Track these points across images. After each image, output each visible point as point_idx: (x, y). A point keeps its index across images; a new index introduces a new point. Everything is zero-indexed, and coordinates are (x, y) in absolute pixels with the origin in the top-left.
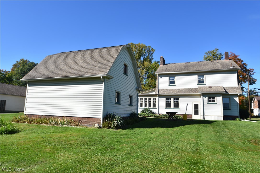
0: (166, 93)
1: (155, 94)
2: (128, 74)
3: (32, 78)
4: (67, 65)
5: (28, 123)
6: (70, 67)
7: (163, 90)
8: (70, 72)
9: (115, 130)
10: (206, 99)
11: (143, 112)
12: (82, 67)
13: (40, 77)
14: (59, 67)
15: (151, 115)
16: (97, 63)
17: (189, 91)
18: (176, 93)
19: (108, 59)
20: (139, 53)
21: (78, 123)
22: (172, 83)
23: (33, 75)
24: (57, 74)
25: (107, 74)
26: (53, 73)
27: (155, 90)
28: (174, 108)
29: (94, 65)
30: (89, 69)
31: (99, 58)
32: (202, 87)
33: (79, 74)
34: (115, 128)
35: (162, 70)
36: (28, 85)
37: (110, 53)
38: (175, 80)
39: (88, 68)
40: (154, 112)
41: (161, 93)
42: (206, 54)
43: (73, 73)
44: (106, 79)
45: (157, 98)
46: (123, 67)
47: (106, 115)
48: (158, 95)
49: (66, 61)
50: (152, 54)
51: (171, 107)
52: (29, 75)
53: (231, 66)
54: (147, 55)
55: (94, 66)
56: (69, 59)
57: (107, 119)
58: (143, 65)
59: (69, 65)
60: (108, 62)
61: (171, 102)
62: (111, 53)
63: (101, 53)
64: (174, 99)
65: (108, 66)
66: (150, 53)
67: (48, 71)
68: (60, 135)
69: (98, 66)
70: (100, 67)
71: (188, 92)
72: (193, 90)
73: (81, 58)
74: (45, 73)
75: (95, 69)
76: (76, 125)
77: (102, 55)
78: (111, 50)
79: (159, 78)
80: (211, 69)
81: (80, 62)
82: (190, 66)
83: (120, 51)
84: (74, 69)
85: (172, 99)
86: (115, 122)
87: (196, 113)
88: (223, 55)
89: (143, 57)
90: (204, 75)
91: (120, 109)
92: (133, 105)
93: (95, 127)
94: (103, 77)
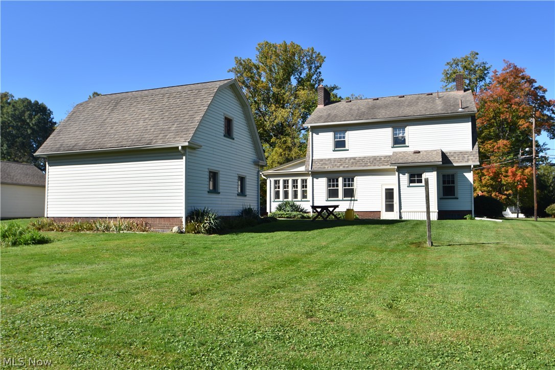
0: (326, 166)
1: (304, 170)
2: (234, 136)
3: (55, 151)
4: (117, 124)
5: (57, 230)
6: (123, 128)
7: (322, 160)
8: (125, 138)
9: (205, 236)
10: (405, 178)
11: (280, 210)
12: (146, 128)
13: (71, 148)
14: (104, 128)
15: (294, 215)
16: (172, 121)
17: (374, 162)
18: (347, 167)
19: (192, 112)
20: (286, 66)
21: (145, 228)
22: (340, 145)
23: (55, 144)
24: (102, 142)
25: (189, 142)
26: (94, 141)
27: (305, 161)
28: (344, 199)
29: (167, 124)
30: (159, 132)
31: (175, 111)
32: (400, 153)
33: (142, 142)
34: (207, 233)
35: (319, 118)
36: (48, 164)
37: (195, 100)
38: (346, 139)
39: (157, 130)
40: (303, 209)
41: (317, 168)
42: (449, 66)
43: (130, 140)
44: (188, 150)
45: (309, 179)
46: (222, 123)
47: (192, 212)
48: (310, 173)
49: (115, 115)
50: (318, 68)
51: (338, 197)
52: (48, 145)
53: (460, 107)
54: (307, 71)
55: (166, 127)
56: (121, 111)
57: (193, 219)
58: (296, 97)
59: (121, 124)
60: (191, 119)
61: (337, 186)
62: (198, 101)
63: (179, 100)
64: (345, 180)
65: (191, 127)
66: (313, 66)
67: (84, 137)
68: (117, 242)
69: (175, 126)
70: (177, 128)
71: (373, 164)
72: (383, 159)
73: (143, 110)
74: (79, 140)
75: (169, 132)
76: (141, 231)
77: (181, 104)
78: (199, 93)
79: (312, 135)
80: (418, 114)
81: (143, 117)
82: (379, 107)
83: (213, 95)
84: (131, 132)
85: (340, 180)
86: (205, 223)
87: (390, 208)
88: (490, 68)
89: (297, 76)
90: (406, 126)
91: (220, 202)
92: (247, 193)
93: (173, 231)
94: (183, 147)
